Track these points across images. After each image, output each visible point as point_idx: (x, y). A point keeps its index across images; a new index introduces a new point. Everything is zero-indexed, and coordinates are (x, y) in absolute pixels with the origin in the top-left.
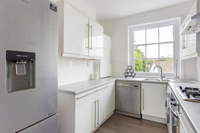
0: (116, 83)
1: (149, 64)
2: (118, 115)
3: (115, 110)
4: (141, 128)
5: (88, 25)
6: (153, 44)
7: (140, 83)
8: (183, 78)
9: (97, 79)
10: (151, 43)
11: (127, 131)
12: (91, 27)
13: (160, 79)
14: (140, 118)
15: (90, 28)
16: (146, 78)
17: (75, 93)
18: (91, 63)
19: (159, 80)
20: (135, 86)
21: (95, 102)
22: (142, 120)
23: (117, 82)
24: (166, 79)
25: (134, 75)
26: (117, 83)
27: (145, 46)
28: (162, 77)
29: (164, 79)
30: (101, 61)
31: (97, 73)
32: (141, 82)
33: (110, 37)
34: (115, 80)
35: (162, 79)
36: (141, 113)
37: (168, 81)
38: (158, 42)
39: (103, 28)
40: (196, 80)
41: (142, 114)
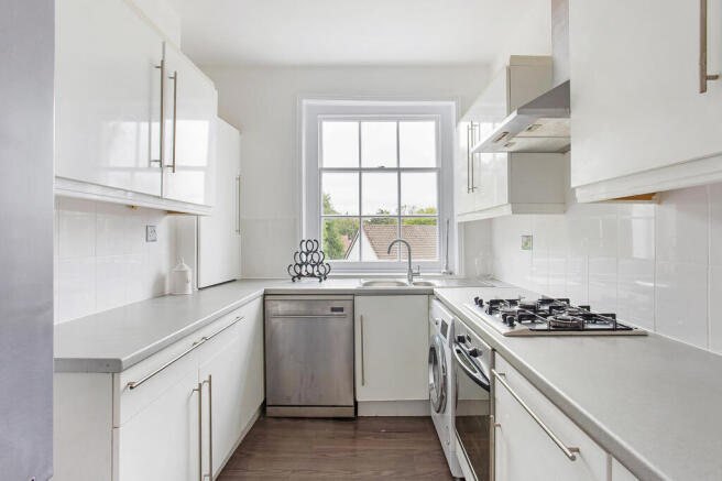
0: (264, 301)
1: (343, 233)
2: (274, 422)
3: (264, 406)
4: (358, 447)
5: (162, 67)
6: (382, 169)
7: (351, 297)
8: (463, 275)
9: (190, 292)
10: (376, 166)
11: (318, 472)
12: (175, 78)
13: (405, 281)
14: (352, 415)
15: (169, 84)
16: (363, 281)
17: (118, 362)
18: (163, 226)
19: (403, 284)
20: (333, 310)
21: (200, 390)
22: (361, 422)
23: (268, 298)
24: (421, 280)
25: (322, 271)
26: (268, 304)
27: (358, 174)
28: (412, 275)
29: (415, 280)
30: (202, 219)
31: (186, 267)
32: (353, 294)
33: (235, 132)
34: (261, 292)
35: (410, 280)
36: (355, 399)
37: (429, 284)
38: (395, 166)
39: (216, 93)
40: (492, 279)
41: (358, 399)
